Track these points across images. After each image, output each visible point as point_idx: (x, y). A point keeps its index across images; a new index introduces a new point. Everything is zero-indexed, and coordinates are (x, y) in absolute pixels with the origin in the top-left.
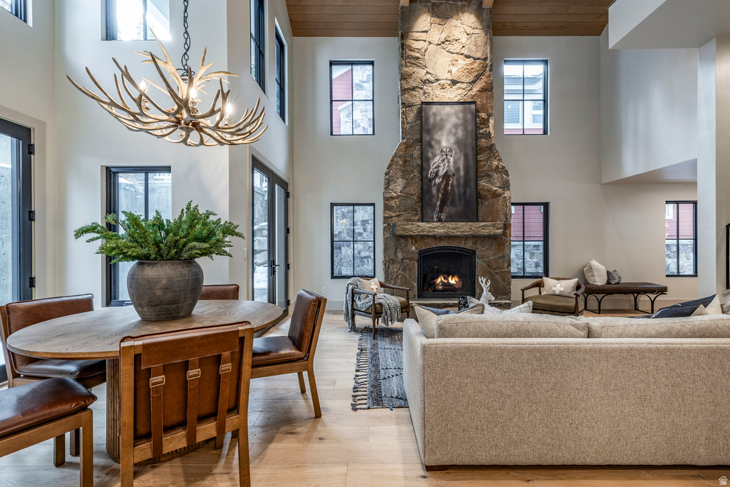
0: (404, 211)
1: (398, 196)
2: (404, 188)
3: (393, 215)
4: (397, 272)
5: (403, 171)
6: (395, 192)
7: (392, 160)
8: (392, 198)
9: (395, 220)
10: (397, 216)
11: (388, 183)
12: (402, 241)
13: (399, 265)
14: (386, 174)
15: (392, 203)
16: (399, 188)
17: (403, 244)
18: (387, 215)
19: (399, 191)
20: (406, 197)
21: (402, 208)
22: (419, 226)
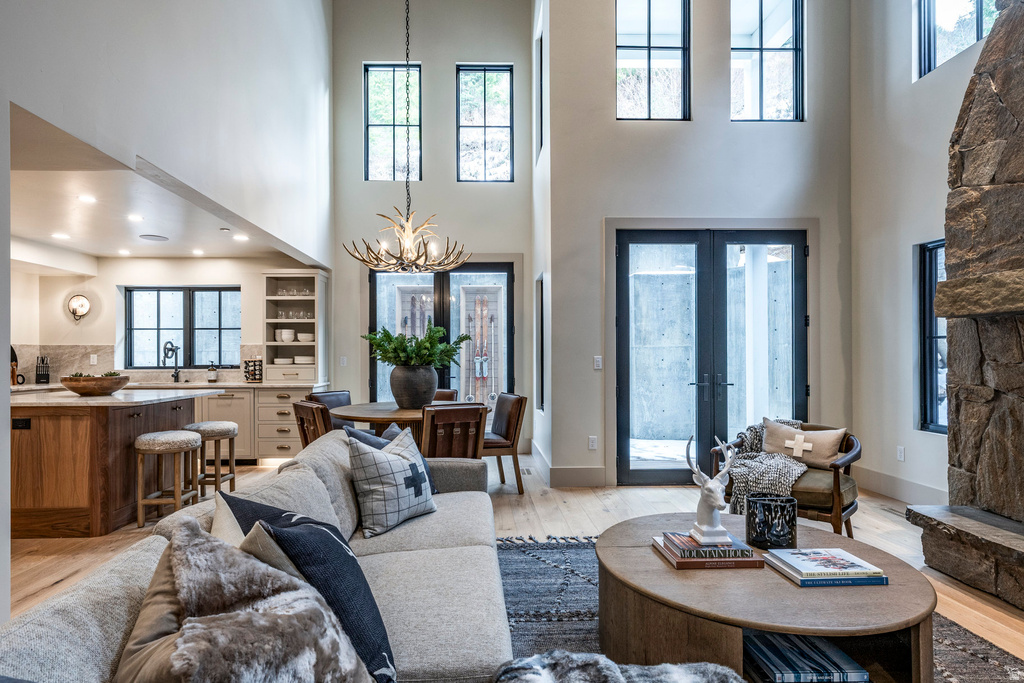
0: (1002, 238)
1: (986, 195)
2: (1001, 164)
3: (970, 256)
4: (981, 428)
5: (1000, 112)
6: (977, 187)
7: (969, 93)
8: (967, 207)
9: (976, 270)
10: (979, 259)
11: (958, 164)
12: (994, 332)
13: (985, 410)
14: (954, 142)
15: (968, 220)
16: (988, 171)
17: (998, 344)
18: (953, 261)
19: (987, 179)
20: (1006, 191)
21: (996, 230)
22: (1000, 284)
